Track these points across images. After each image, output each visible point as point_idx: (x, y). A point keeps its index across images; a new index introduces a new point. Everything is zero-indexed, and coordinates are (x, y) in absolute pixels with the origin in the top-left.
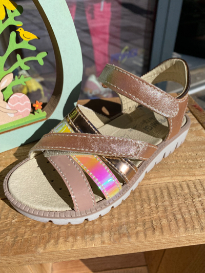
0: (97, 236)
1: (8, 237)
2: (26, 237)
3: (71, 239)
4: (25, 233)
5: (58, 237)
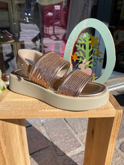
1: (30, 108)
2: (35, 108)
5: (45, 109)
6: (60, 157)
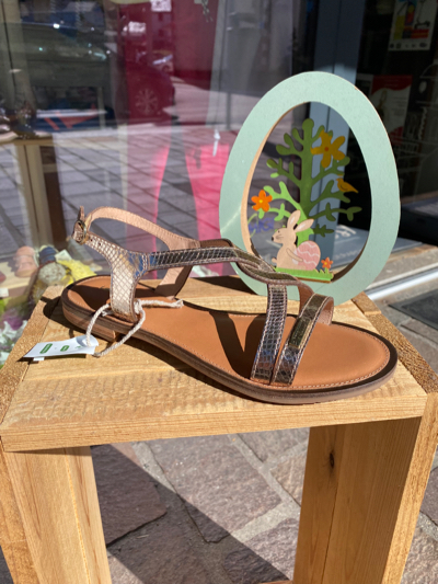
0: (228, 403)
1: (128, 405)
2: (148, 404)
3: (200, 405)
4: (146, 401)
6: (212, 545)
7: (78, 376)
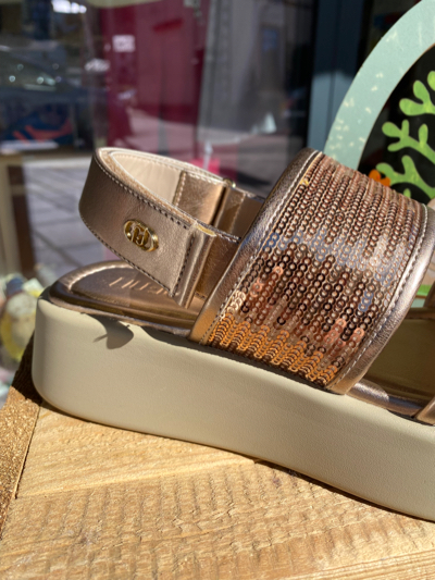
4: (270, 533)
7: (121, 479)
